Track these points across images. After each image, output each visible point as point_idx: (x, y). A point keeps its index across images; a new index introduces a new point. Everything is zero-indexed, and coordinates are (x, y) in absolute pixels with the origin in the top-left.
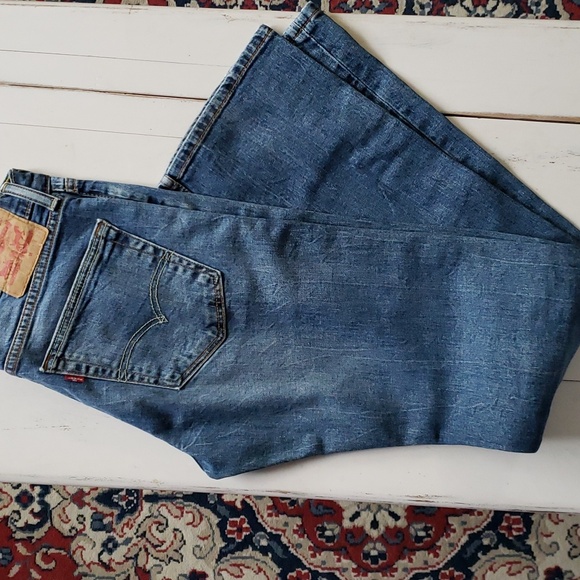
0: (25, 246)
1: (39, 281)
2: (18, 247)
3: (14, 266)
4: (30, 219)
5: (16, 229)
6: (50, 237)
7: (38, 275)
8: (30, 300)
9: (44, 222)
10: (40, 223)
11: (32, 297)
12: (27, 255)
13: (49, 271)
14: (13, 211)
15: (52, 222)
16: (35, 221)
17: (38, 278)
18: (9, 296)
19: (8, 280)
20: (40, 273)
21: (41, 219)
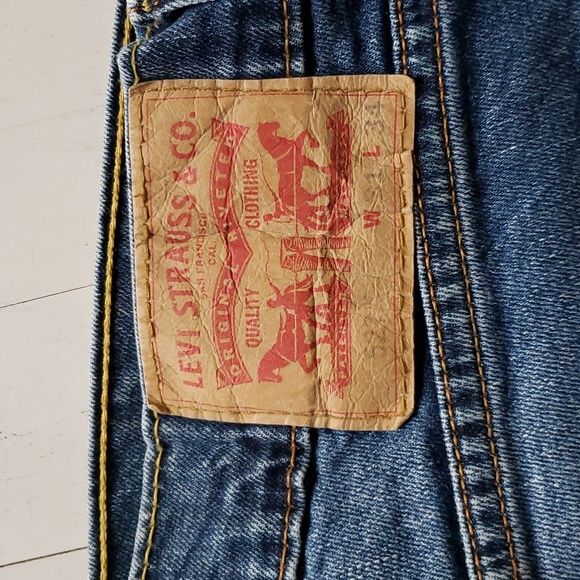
0: (334, 191)
1: (460, 319)
2: (305, 215)
3: (321, 299)
4: (310, 70)
5: (270, 137)
6: (430, 102)
7: (443, 293)
8: (462, 417)
9: (374, 53)
10: (360, 67)
11: (463, 399)
12: (356, 230)
13: (482, 257)
14: (226, 67)
15: (412, 33)
16: (334, 70)
17: (450, 305)
18: (353, 436)
19: (324, 369)
20: (447, 279)
21: (358, 47)
